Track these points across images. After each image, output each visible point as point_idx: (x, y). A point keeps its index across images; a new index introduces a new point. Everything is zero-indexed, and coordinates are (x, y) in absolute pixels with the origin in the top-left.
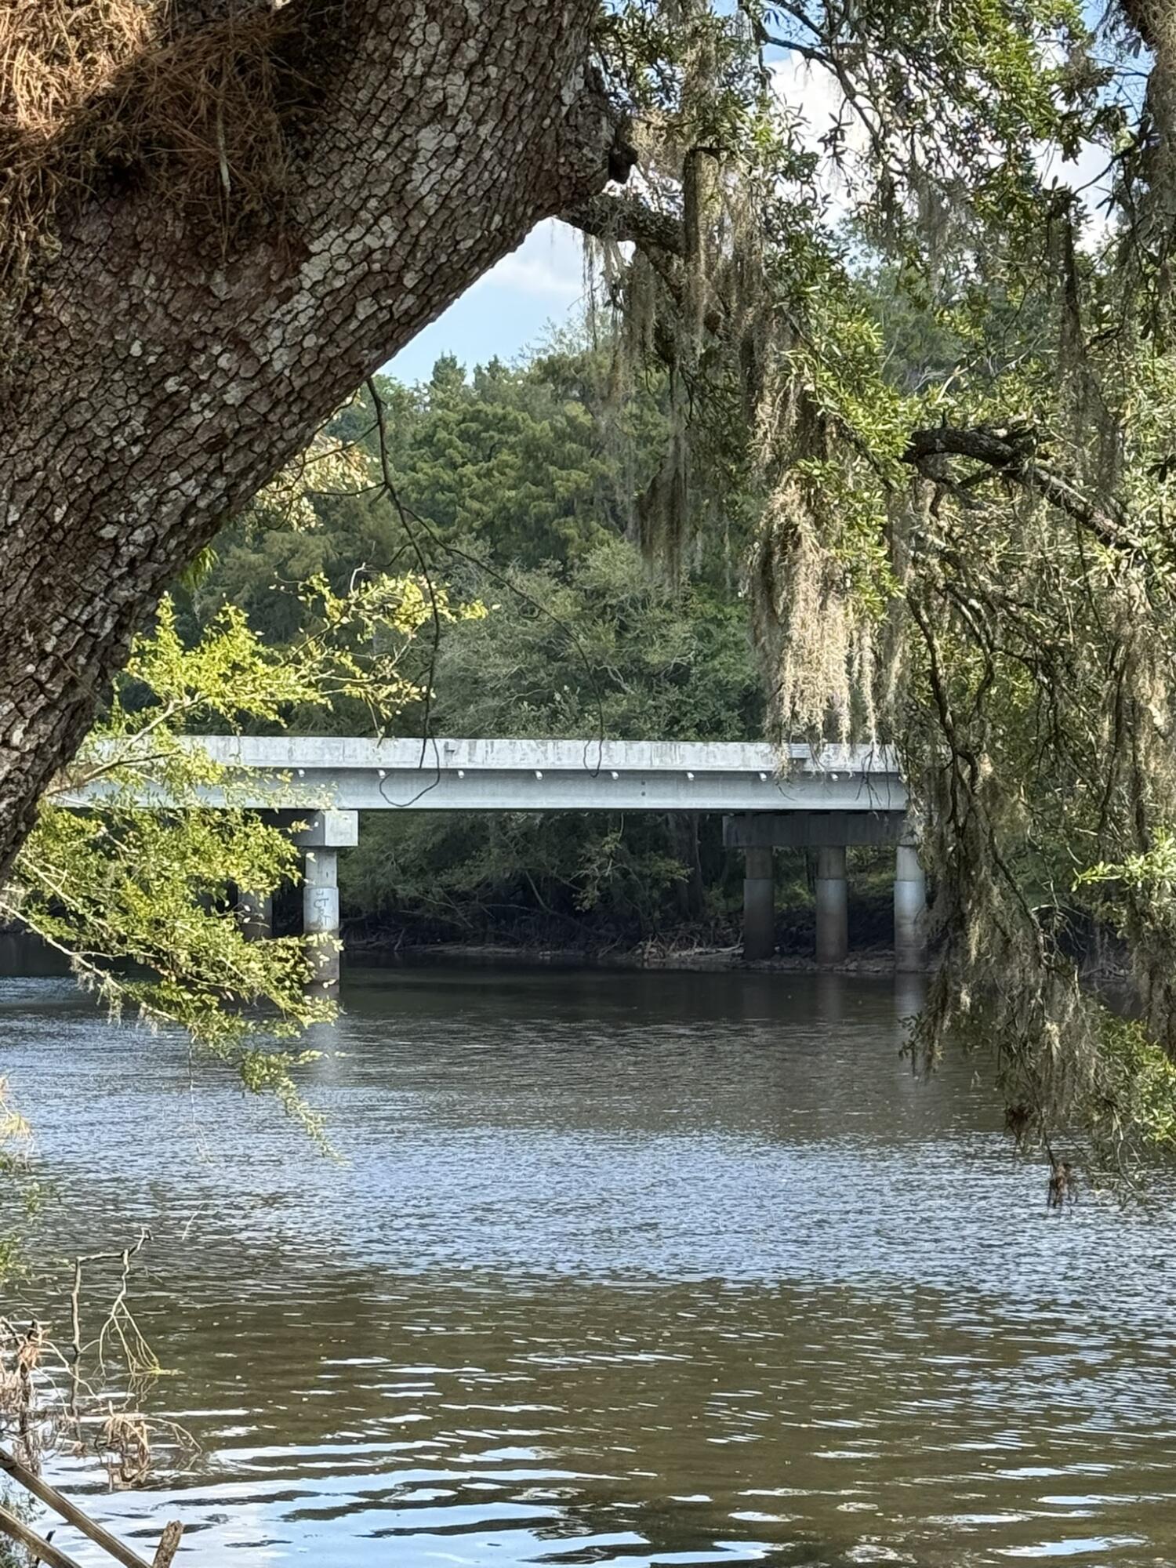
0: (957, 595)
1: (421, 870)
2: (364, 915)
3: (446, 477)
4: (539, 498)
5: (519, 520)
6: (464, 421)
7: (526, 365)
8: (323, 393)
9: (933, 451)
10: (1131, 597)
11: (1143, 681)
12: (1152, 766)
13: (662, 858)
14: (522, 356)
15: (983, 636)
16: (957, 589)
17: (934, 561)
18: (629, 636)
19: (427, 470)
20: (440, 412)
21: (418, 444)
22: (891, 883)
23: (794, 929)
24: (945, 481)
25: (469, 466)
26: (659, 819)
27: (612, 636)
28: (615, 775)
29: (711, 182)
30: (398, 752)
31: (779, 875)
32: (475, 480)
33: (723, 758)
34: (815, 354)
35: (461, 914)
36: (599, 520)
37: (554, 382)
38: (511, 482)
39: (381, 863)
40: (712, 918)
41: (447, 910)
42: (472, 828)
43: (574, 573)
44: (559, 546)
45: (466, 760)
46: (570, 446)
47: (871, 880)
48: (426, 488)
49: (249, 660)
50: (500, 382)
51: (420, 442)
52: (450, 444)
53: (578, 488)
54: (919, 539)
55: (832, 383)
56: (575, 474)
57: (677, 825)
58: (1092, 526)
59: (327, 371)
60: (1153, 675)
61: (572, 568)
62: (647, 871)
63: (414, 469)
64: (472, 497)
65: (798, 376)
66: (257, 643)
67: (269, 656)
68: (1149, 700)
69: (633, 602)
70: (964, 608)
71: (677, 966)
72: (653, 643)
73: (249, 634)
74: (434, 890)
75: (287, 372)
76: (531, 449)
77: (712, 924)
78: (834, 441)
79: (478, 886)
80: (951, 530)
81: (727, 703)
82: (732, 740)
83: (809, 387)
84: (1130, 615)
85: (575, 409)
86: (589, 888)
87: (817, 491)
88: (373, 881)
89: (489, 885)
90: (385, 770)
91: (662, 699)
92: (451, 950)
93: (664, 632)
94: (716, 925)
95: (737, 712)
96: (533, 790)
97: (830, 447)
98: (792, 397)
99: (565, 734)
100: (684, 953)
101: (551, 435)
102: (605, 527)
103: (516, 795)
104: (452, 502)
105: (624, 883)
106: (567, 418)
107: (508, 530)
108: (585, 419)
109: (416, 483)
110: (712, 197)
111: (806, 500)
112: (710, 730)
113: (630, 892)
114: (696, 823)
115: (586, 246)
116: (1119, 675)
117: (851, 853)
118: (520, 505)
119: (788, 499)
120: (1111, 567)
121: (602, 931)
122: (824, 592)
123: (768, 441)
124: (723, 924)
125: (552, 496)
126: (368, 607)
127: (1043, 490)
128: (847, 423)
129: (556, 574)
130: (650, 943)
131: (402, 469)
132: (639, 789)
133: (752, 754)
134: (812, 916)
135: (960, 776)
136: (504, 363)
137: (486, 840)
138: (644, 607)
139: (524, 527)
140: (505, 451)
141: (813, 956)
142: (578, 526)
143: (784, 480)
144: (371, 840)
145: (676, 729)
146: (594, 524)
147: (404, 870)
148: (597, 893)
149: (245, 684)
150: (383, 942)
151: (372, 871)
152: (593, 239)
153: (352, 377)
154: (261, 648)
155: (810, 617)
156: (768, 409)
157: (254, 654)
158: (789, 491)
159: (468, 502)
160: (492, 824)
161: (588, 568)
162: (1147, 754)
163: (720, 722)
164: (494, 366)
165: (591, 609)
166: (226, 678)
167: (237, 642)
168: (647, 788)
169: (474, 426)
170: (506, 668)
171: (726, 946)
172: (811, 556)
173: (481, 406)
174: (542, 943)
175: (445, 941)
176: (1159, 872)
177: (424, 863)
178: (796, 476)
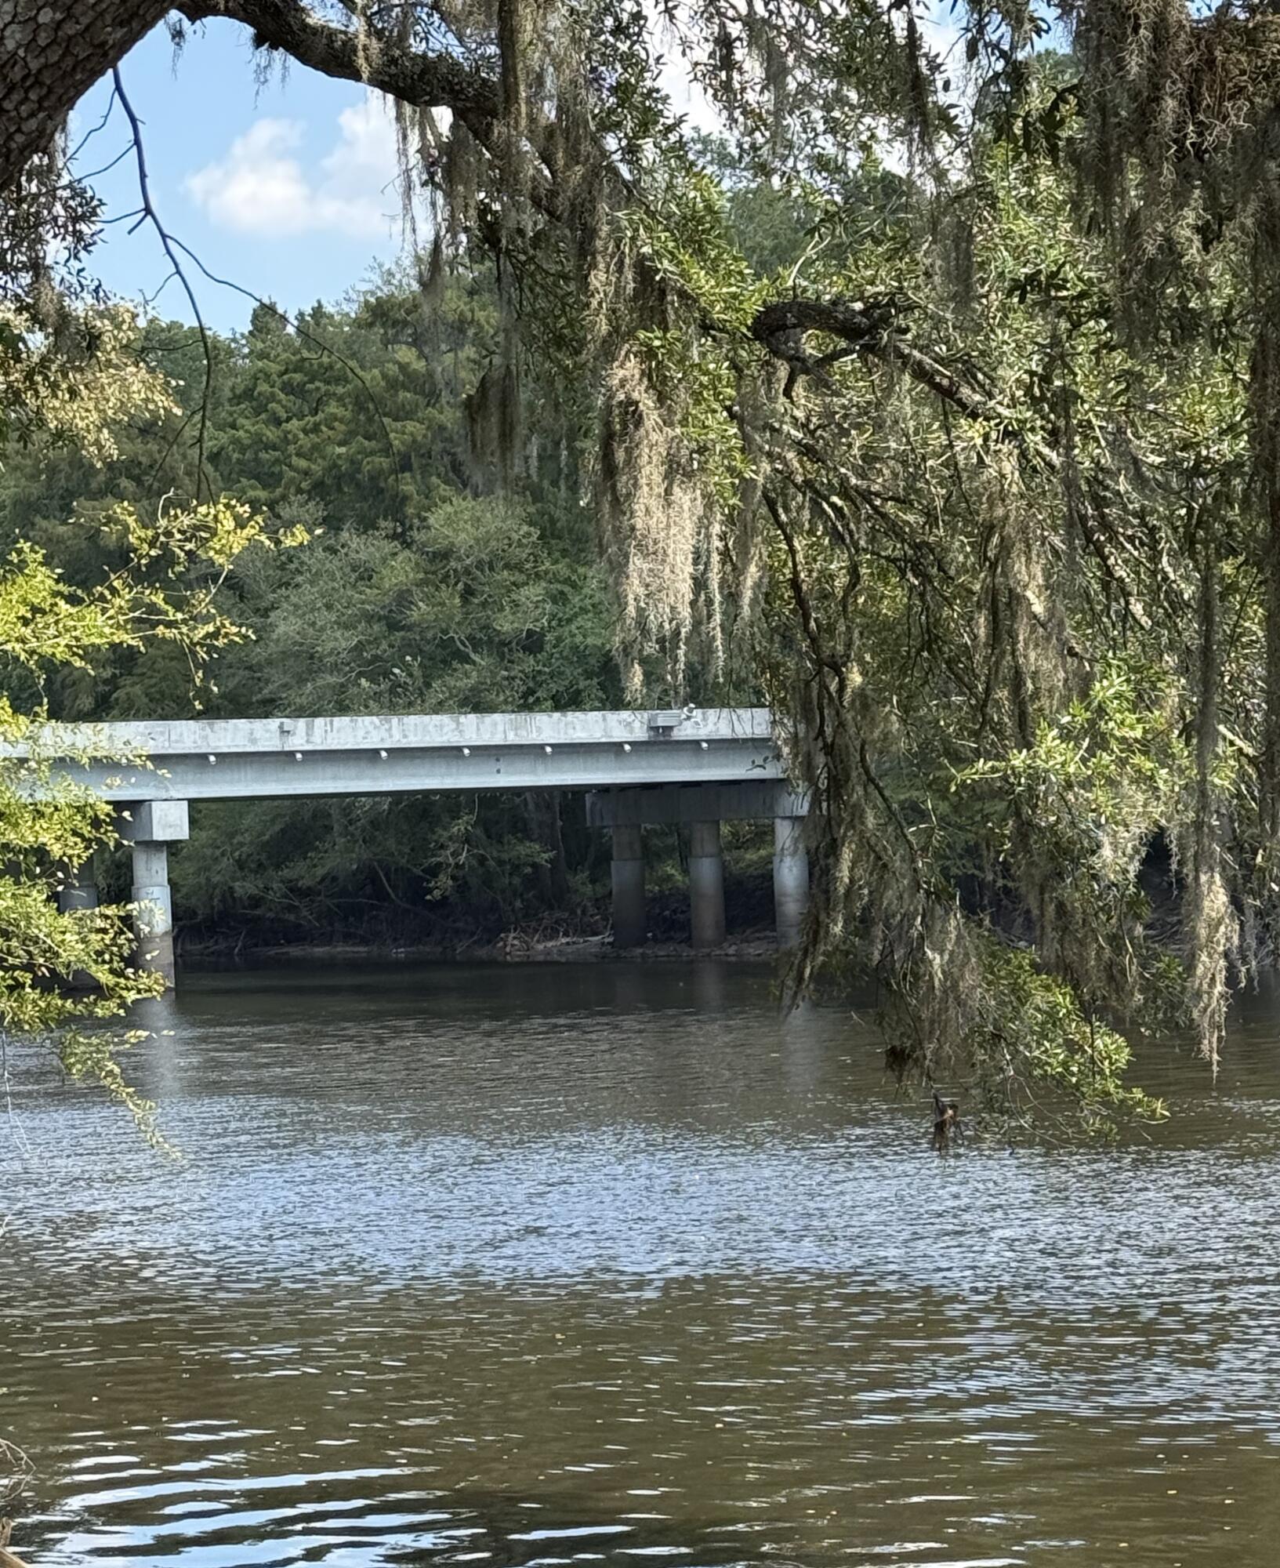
0: (816, 492)
1: (260, 865)
2: (200, 917)
3: (269, 433)
4: (372, 453)
5: (351, 477)
6: (286, 372)
7: (352, 310)
8: (63, 77)
9: (784, 327)
10: (1003, 476)
11: (1019, 566)
12: (1032, 655)
13: (521, 841)
14: (348, 300)
15: (847, 537)
16: (817, 485)
17: (790, 455)
18: (476, 601)
19: (249, 426)
20: (260, 364)
21: (236, 399)
22: (769, 860)
23: (667, 913)
24: (798, 359)
25: (294, 421)
26: (517, 800)
27: (457, 601)
28: (466, 751)
29: (529, 27)
30: (229, 736)
31: (649, 856)
32: (302, 436)
33: (583, 729)
34: (652, 215)
35: (305, 913)
36: (439, 476)
37: (383, 325)
38: (341, 436)
39: (216, 860)
40: (579, 904)
41: (291, 908)
42: (314, 817)
43: (415, 533)
44: (396, 507)
45: (303, 741)
46: (404, 396)
47: (748, 856)
48: (249, 446)
49: (49, 601)
50: (325, 329)
51: (240, 397)
52: (273, 398)
53: (414, 441)
54: (773, 430)
55: (671, 244)
56: (411, 426)
57: (537, 805)
58: (960, 402)
59: (67, 52)
60: (1029, 559)
61: (411, 528)
62: (505, 856)
63: (233, 426)
64: (298, 455)
65: (633, 239)
66: (57, 581)
67: (70, 595)
68: (1026, 586)
69: (480, 565)
70: (825, 506)
71: (541, 958)
72: (502, 609)
73: (48, 573)
74: (275, 886)
75: (21, 53)
76: (362, 400)
77: (579, 912)
78: (676, 311)
79: (323, 880)
80: (808, 419)
81: (586, 671)
82: (591, 710)
83: (646, 250)
84: (1003, 497)
85: (405, 354)
86: (441, 876)
87: (659, 363)
88: (208, 879)
89: (334, 879)
90: (215, 755)
91: (515, 671)
92: (295, 951)
93: (514, 596)
94: (584, 912)
95: (595, 681)
96: (377, 772)
97: (671, 316)
98: (627, 261)
99: (409, 708)
100: (550, 944)
101: (383, 384)
102: (445, 483)
103: (358, 778)
104: (277, 461)
105: (480, 871)
106: (399, 363)
107: (339, 489)
108: (419, 366)
109: (236, 441)
110: (531, 43)
111: (647, 374)
112: (568, 701)
113: (488, 881)
114: (557, 801)
115: (399, 118)
116: (993, 566)
117: (725, 829)
118: (352, 462)
119: (627, 373)
120: (979, 441)
121: (460, 925)
122: (669, 476)
123: (604, 311)
124: (591, 910)
125: (387, 450)
126: (178, 536)
127: (905, 364)
128: (688, 288)
129: (394, 536)
130: (512, 935)
131: (220, 427)
132: (495, 766)
133: (614, 724)
134: (685, 899)
135: (827, 689)
136: (329, 309)
137: (329, 829)
138: (491, 569)
139: (358, 485)
140: (333, 403)
141: (688, 941)
142: (416, 482)
143: (623, 353)
144: (204, 834)
145: (531, 700)
146: (434, 479)
147: (241, 864)
148: (450, 882)
149: (47, 626)
150: (222, 946)
151: (207, 869)
152: (408, 109)
153: (95, 59)
154: (62, 587)
155: (654, 504)
156: (603, 277)
157: (56, 594)
158: (628, 364)
159: (295, 460)
160: (335, 812)
161: (429, 528)
162: (1026, 645)
163: (579, 692)
164: (318, 312)
165: (434, 573)
166: (26, 622)
167: (35, 582)
168: (502, 765)
169: (298, 377)
170: (342, 641)
171: (595, 934)
172: (655, 437)
173: (306, 354)
174: (395, 940)
175: (289, 942)
176: (1043, 765)
177: (264, 856)
178: (635, 349)
